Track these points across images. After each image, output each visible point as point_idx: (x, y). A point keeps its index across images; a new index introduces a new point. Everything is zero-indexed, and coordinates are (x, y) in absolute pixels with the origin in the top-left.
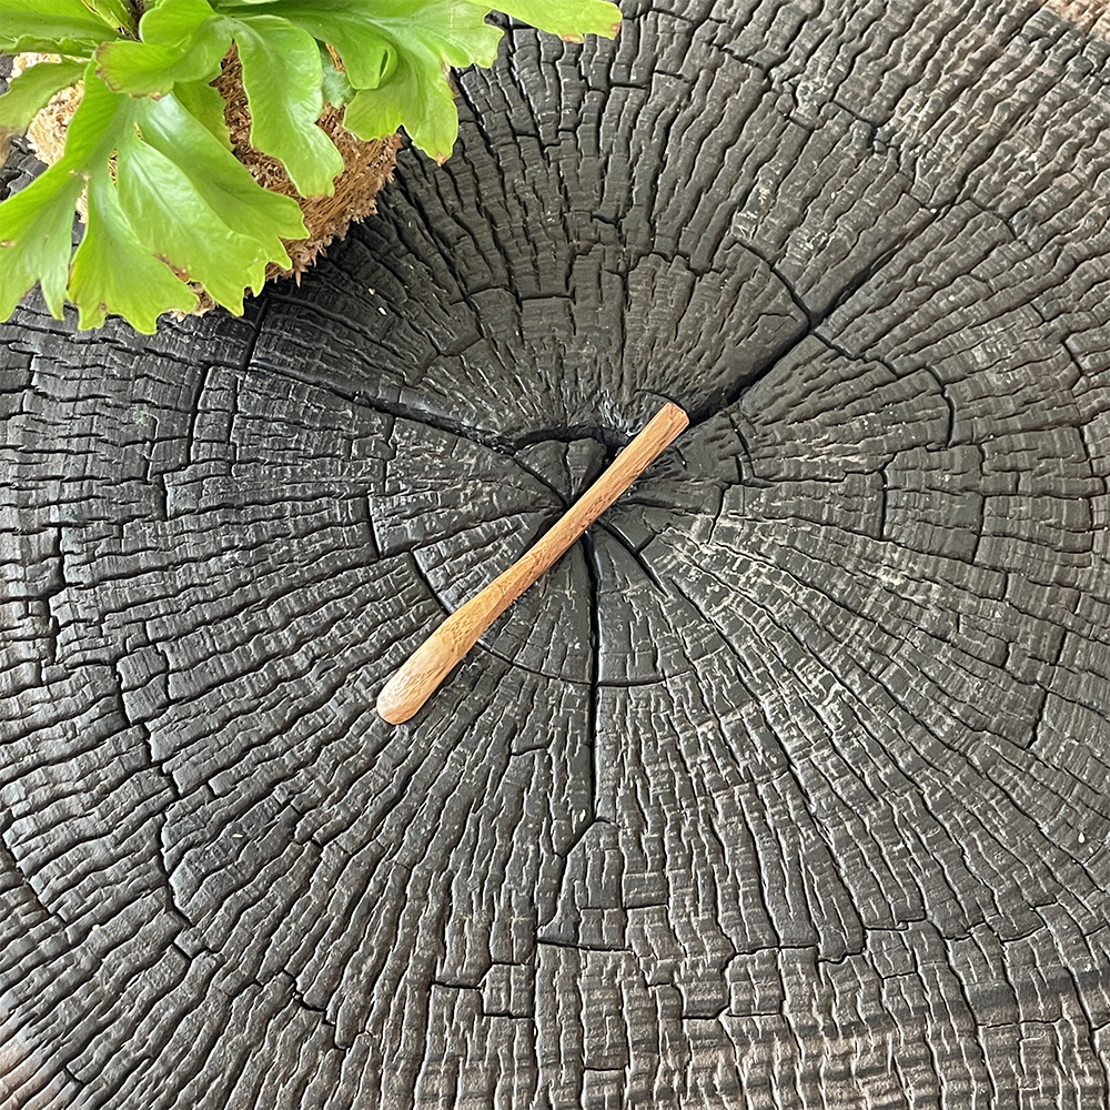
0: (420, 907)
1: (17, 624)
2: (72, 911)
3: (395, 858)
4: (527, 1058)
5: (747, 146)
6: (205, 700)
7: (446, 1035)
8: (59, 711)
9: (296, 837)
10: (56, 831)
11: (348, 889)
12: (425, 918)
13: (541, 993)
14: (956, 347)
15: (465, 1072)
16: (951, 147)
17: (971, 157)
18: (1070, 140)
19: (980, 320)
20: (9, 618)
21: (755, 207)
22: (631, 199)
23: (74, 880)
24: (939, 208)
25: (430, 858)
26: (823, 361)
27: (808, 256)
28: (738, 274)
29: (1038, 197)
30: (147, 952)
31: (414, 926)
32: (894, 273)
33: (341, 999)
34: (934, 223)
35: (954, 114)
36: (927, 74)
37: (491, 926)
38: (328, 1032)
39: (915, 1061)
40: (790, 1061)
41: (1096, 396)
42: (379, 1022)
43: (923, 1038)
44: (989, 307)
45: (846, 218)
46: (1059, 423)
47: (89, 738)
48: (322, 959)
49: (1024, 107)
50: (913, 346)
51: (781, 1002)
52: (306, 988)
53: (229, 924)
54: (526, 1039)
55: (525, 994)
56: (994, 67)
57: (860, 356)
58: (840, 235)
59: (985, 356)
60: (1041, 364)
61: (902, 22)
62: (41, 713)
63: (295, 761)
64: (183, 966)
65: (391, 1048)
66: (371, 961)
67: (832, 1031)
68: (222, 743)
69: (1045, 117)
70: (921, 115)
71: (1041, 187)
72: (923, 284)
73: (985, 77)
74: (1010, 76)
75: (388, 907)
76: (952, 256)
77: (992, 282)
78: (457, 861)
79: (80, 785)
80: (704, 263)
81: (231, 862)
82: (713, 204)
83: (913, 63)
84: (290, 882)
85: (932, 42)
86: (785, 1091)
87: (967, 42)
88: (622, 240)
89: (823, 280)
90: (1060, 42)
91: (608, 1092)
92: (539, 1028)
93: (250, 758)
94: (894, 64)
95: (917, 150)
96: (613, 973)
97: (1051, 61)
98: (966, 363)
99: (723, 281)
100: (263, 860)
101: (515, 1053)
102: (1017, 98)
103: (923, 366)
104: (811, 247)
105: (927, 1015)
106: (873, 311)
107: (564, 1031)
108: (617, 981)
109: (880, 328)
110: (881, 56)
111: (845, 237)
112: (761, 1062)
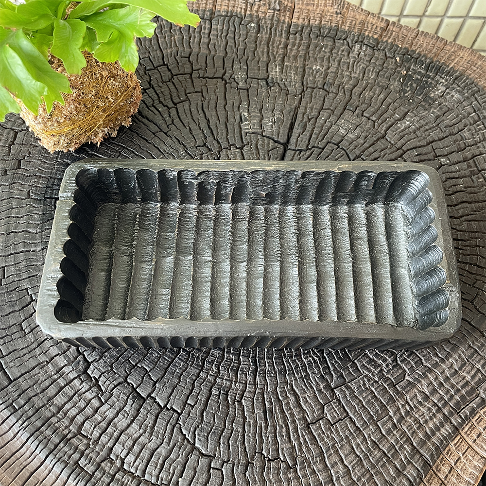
0: (288, 401)
1: (80, 388)
2: (167, 479)
3: (269, 390)
4: (357, 430)
5: (231, 103)
6: (168, 374)
7: (326, 440)
8: (117, 409)
9: (230, 403)
10: (144, 453)
11: (260, 410)
12: (292, 404)
13: (347, 405)
14: (334, 132)
15: (340, 448)
16: (292, 75)
17: (300, 76)
18: (325, 57)
19: (336, 121)
20: (76, 386)
21: (246, 120)
22: (205, 136)
23: (161, 467)
24: (301, 94)
25: (280, 383)
26: (297, 156)
27: (272, 126)
28: (254, 142)
29: (327, 78)
30: (205, 476)
31: (290, 409)
32: (301, 119)
33: (283, 450)
34: (303, 100)
35: (287, 65)
36: (272, 57)
37: (315, 393)
38: (286, 464)
39: (473, 355)
40: (436, 378)
41: (383, 126)
42: (301, 450)
43: (470, 346)
44: (336, 116)
45: (276, 110)
46: (378, 140)
47: (134, 413)
48: (267, 440)
49: (305, 54)
50: (322, 138)
51: (421, 361)
52: (268, 454)
53: (227, 448)
54: (352, 424)
55: (342, 409)
56: (289, 47)
57: (307, 149)
58: (278, 116)
59: (344, 130)
60: (361, 125)
61: (254, 46)
62: (110, 414)
63: (213, 377)
64: (221, 473)
65: (310, 456)
66: (284, 430)
67: (443, 361)
68: (183, 386)
69: (314, 54)
70: (278, 70)
71: (326, 75)
72: (312, 118)
73: (288, 51)
74: (296, 47)
75: (277, 408)
76: (314, 107)
77: (331, 108)
78: (290, 378)
79: (141, 431)
80: (241, 144)
81: (214, 425)
82: (232, 125)
83: (265, 56)
84: (239, 420)
85: (266, 48)
86: (442, 388)
87: (277, 43)
88: (210, 150)
89: (281, 132)
90: (304, 31)
91: (390, 425)
92: (354, 417)
93: (197, 385)
94: (260, 59)
95: (284, 80)
96: (364, 384)
97: (305, 38)
98: (340, 135)
99: (251, 147)
100: (224, 418)
101: (352, 431)
102: (302, 53)
103: (328, 142)
104: (271, 123)
105: (466, 338)
106: (302, 134)
107: (362, 414)
108: (367, 386)
109: (308, 138)
110: (254, 59)
111: (280, 116)
112: (429, 384)
